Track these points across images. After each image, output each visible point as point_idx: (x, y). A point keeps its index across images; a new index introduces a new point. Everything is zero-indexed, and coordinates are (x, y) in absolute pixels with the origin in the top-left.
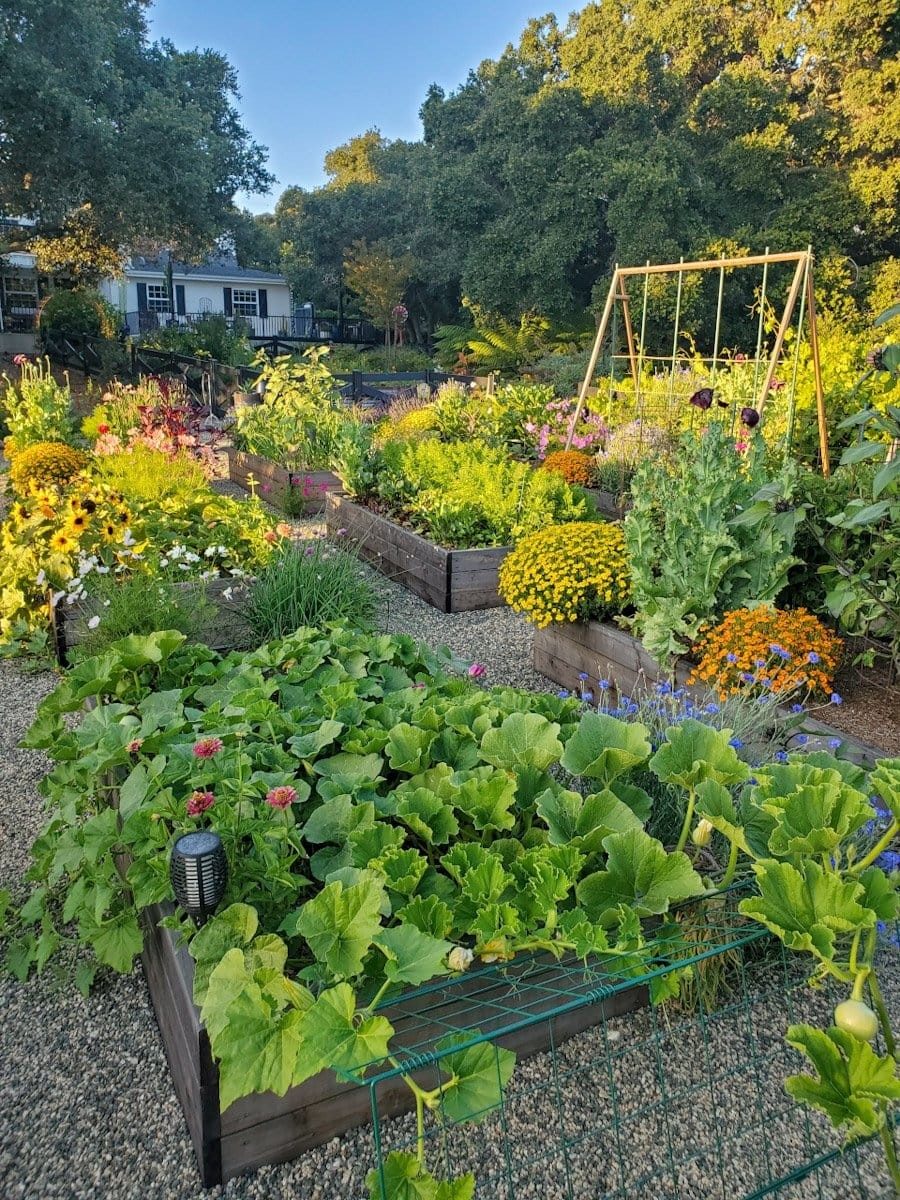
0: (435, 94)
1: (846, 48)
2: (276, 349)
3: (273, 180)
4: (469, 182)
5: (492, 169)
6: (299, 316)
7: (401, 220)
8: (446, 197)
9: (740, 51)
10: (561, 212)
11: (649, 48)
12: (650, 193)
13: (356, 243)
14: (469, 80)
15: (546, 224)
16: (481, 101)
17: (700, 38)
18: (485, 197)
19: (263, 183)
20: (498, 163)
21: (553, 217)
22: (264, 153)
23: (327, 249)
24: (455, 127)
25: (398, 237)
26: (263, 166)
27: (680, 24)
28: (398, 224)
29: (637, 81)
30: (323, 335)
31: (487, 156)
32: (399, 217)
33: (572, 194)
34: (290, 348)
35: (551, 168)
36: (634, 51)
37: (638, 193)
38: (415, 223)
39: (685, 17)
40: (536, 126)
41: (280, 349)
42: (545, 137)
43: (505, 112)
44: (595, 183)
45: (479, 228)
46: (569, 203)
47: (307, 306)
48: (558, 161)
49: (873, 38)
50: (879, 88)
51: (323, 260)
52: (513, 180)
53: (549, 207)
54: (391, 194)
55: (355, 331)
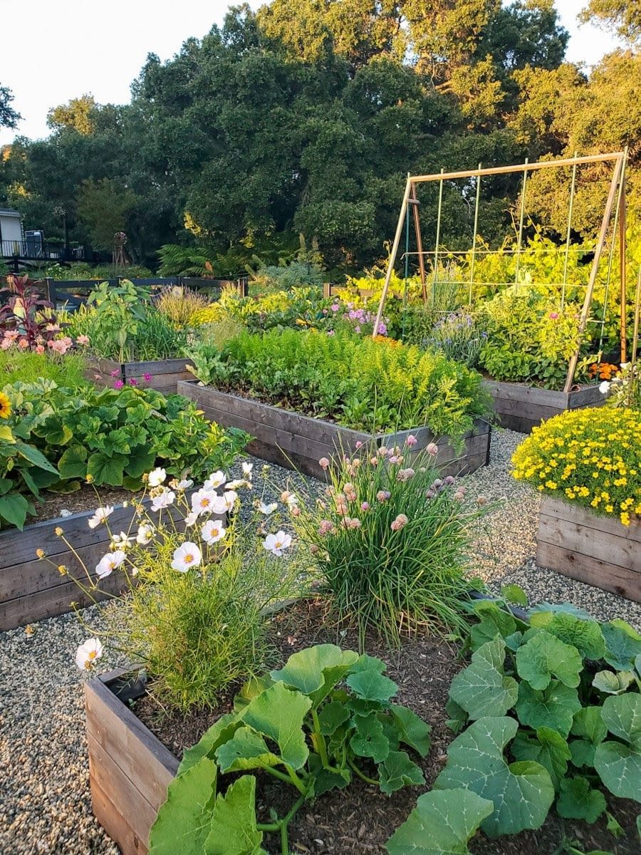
0: (153, 59)
1: (455, 49)
2: (16, 266)
3: (19, 117)
4: (189, 130)
5: (206, 120)
6: (30, 241)
7: (117, 165)
8: (170, 141)
9: (380, 47)
10: (266, 155)
11: (325, 35)
12: (335, 142)
13: (85, 181)
14: (182, 50)
15: (252, 164)
16: (194, 67)
17: (353, 34)
18: (202, 142)
19: (11, 120)
20: (213, 116)
21: (259, 159)
22: (10, 94)
23: (55, 187)
24: (175, 85)
25: (117, 178)
26: (10, 104)
27: (337, 23)
28: (116, 168)
29: (318, 57)
30: (52, 256)
31: (202, 109)
32: (115, 163)
33: (274, 141)
34: (27, 265)
35: (257, 120)
36: (315, 35)
37: (326, 142)
38: (130, 168)
39: (342, 18)
40: (245, 86)
41: (20, 266)
42: (251, 96)
43: (218, 74)
44: (290, 133)
45: (198, 167)
46: (271, 147)
47: (37, 233)
48: (261, 115)
49: (471, 44)
50: (476, 80)
51: (51, 195)
52: (227, 128)
53: (257, 151)
54: (107, 144)
55: (79, 253)
